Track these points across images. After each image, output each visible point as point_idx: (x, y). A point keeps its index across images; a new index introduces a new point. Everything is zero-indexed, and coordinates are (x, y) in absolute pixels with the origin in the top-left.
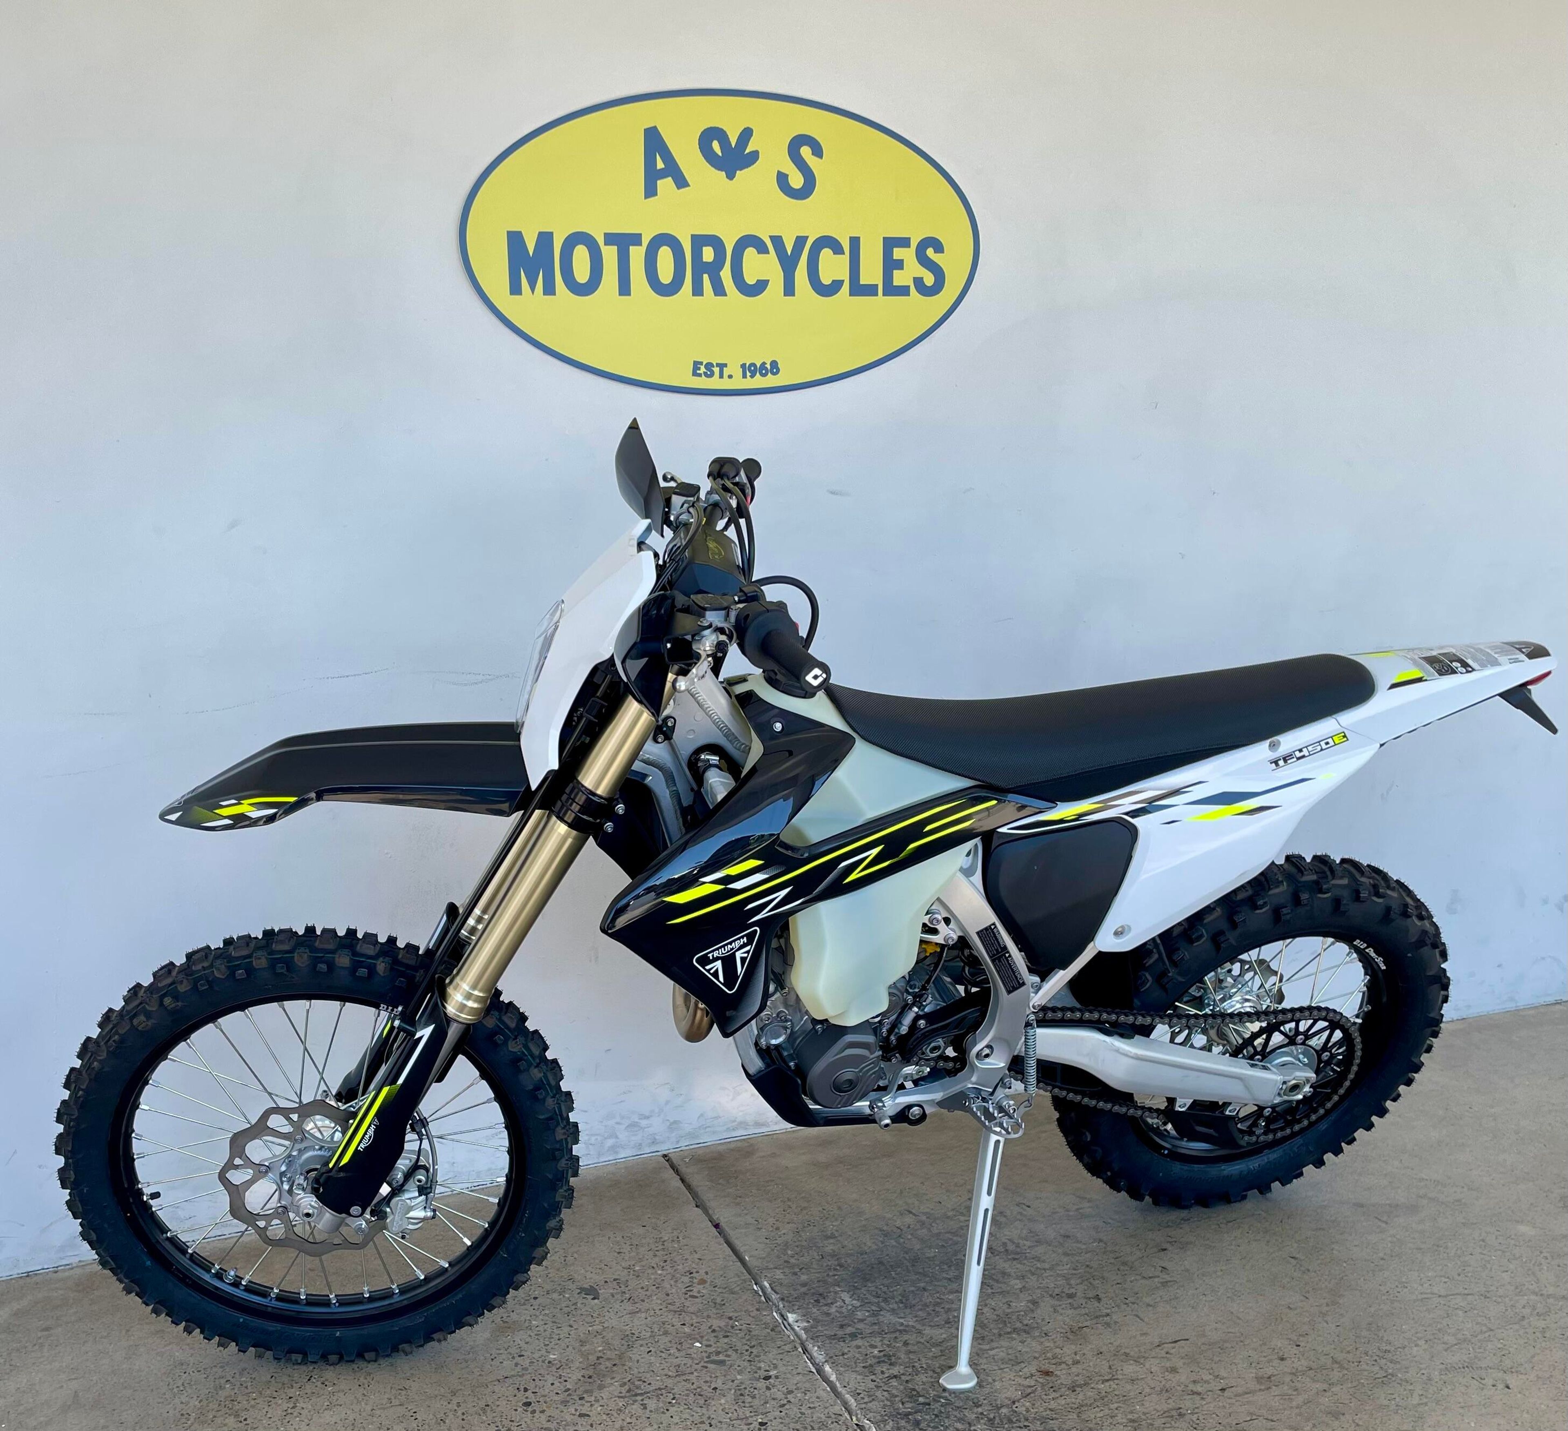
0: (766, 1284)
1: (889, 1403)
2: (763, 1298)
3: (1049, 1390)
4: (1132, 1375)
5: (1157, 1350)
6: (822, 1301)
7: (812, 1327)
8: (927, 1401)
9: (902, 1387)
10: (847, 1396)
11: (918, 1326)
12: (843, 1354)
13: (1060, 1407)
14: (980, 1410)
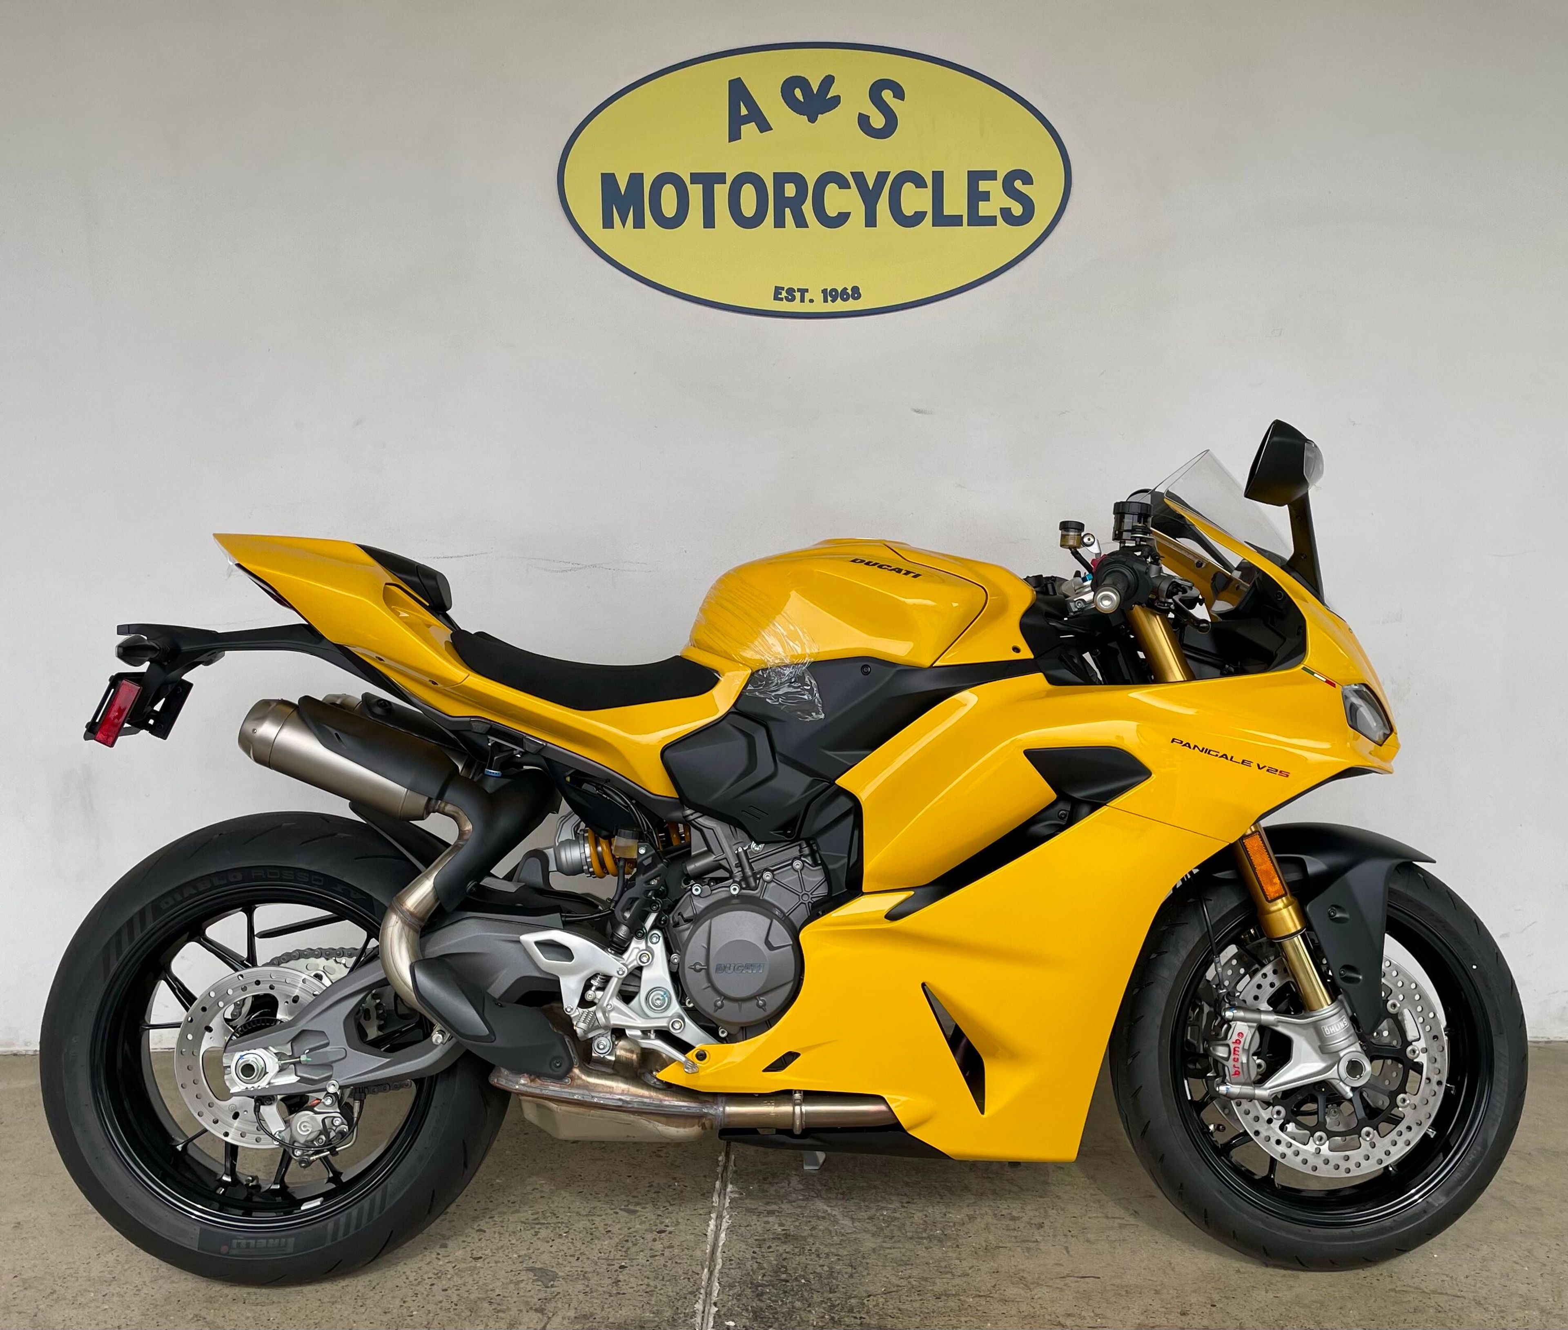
0: (733, 1157)
1: (751, 1273)
2: (719, 1170)
3: (914, 1293)
4: (1011, 1296)
5: (1058, 1281)
6: (770, 1179)
7: (740, 1199)
8: (787, 1279)
9: (775, 1262)
10: (720, 1261)
11: (839, 1217)
12: (747, 1226)
13: (911, 1309)
14: (831, 1295)
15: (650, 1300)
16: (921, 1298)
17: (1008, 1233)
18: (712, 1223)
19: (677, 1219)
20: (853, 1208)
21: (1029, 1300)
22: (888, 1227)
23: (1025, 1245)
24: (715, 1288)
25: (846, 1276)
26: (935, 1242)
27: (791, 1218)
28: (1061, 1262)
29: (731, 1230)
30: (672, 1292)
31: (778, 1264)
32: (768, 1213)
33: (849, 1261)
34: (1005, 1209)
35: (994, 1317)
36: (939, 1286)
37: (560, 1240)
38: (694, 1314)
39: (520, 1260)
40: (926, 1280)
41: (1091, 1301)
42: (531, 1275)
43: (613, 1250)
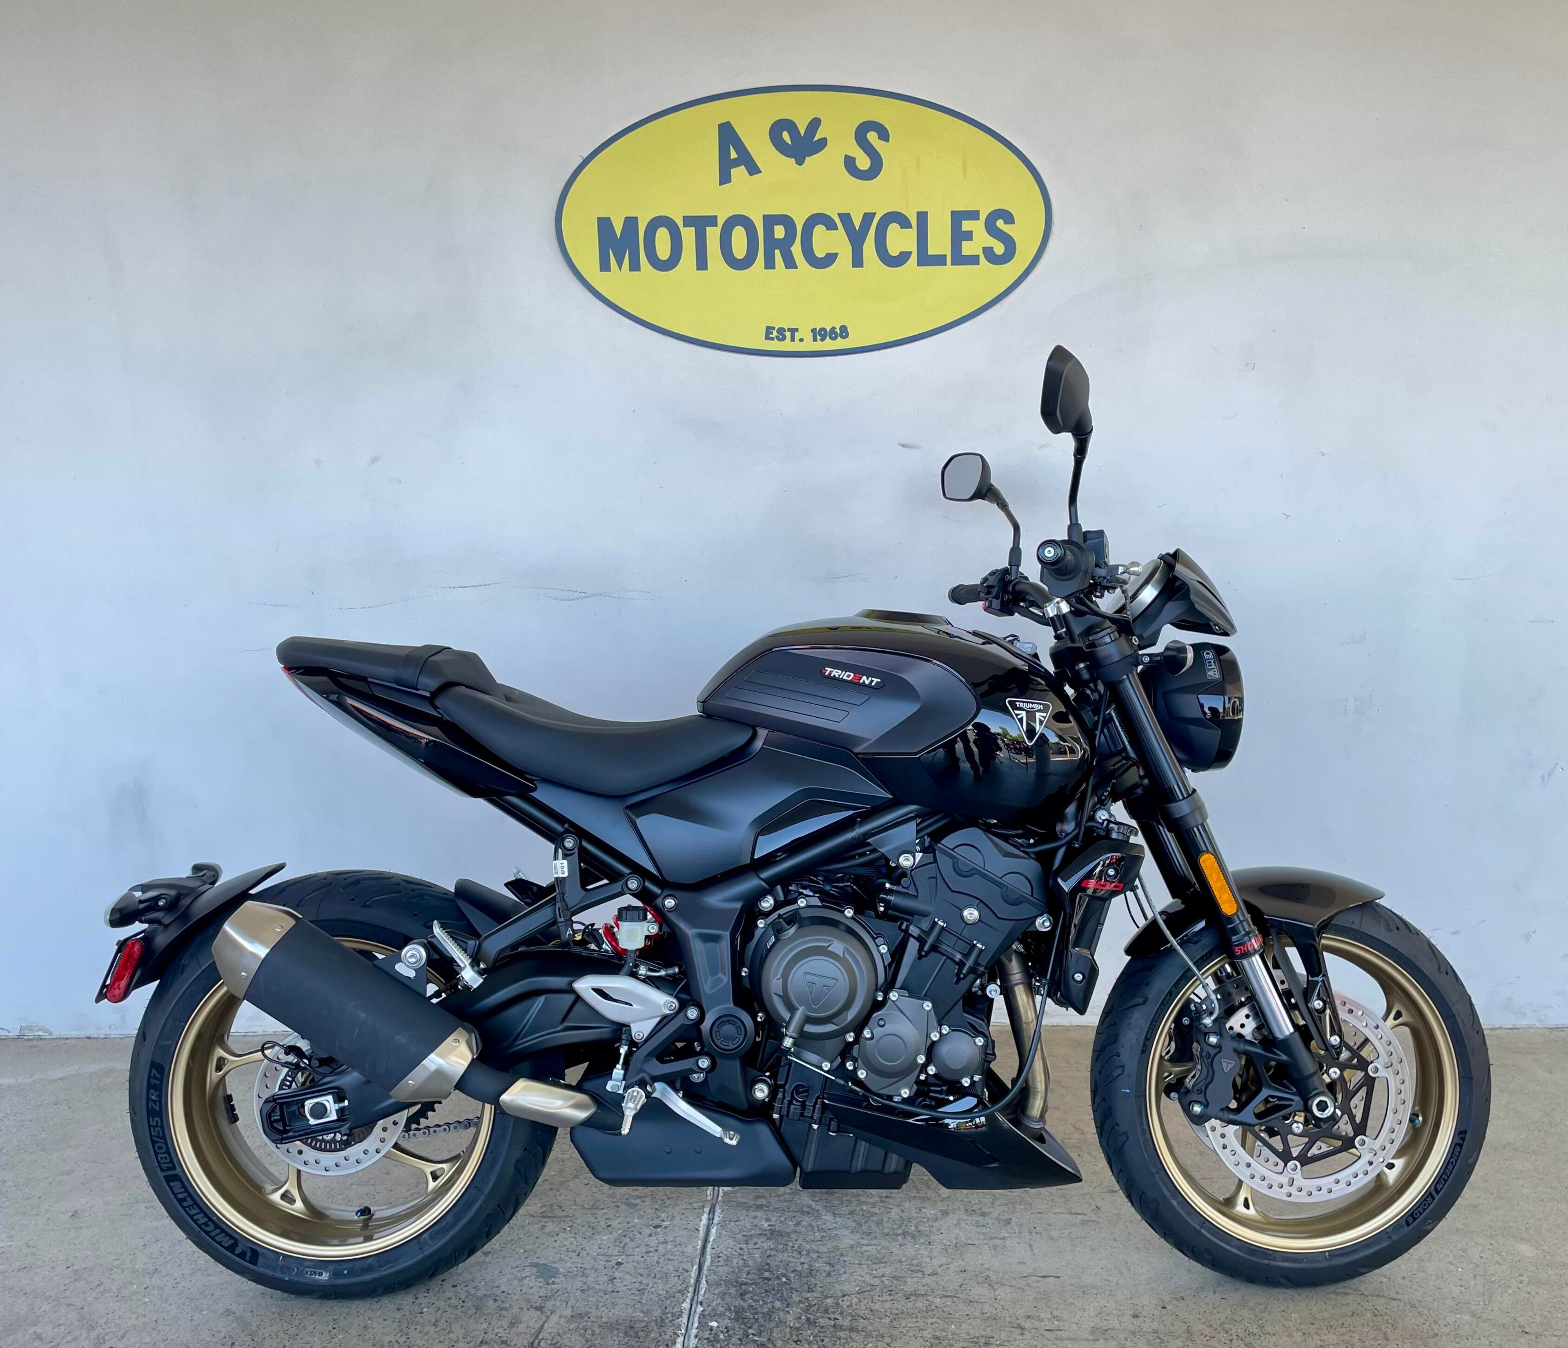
4: (976, 1296)
5: (1020, 1281)
7: (732, 1192)
10: (708, 1257)
12: (737, 1221)
15: (642, 1299)
16: (892, 1297)
17: (978, 1229)
18: (705, 1217)
19: (673, 1214)
20: (836, 1203)
21: (993, 1300)
22: (866, 1222)
23: (993, 1242)
24: (702, 1286)
25: (824, 1274)
26: (909, 1239)
27: (777, 1212)
28: (1025, 1261)
29: (722, 1225)
30: (663, 1290)
31: (762, 1262)
32: (757, 1208)
33: (828, 1259)
34: (976, 1204)
35: (959, 1318)
36: (910, 1284)
37: (563, 1235)
38: (680, 1315)
39: (526, 1255)
40: (897, 1278)
41: (1050, 1303)
42: (535, 1269)
43: (611, 1246)
